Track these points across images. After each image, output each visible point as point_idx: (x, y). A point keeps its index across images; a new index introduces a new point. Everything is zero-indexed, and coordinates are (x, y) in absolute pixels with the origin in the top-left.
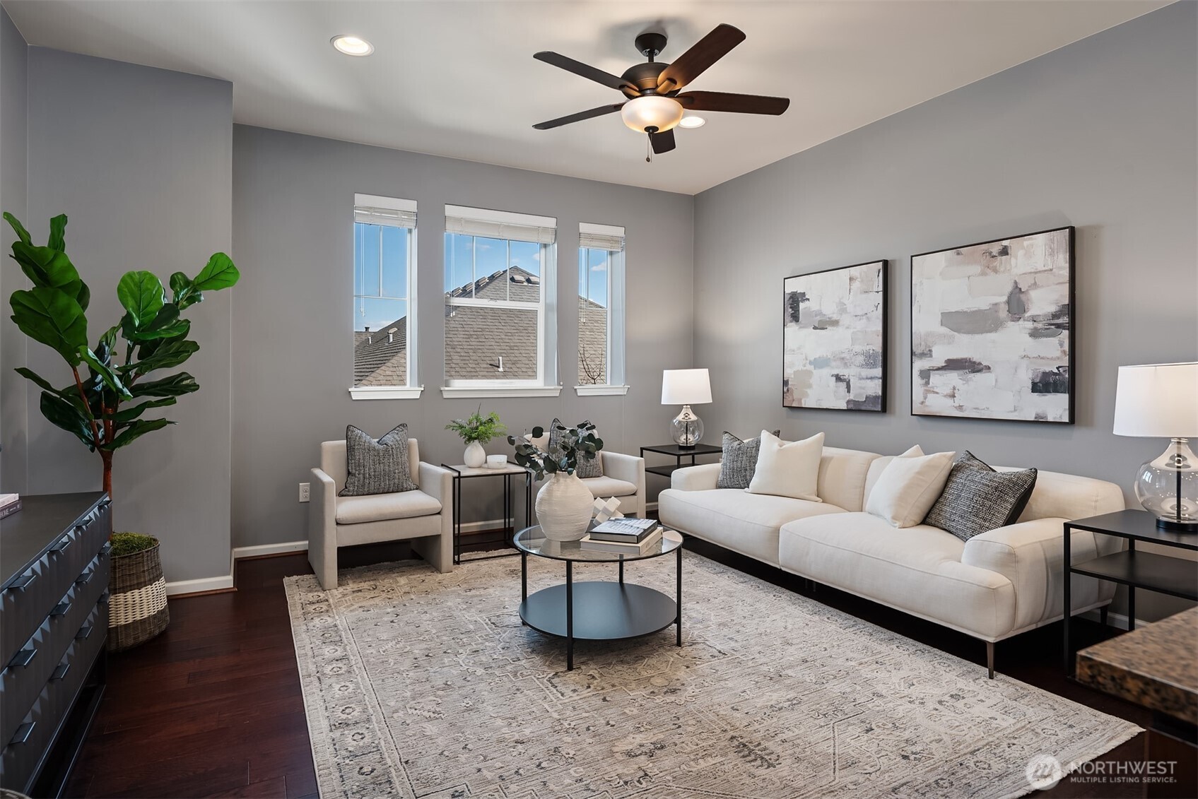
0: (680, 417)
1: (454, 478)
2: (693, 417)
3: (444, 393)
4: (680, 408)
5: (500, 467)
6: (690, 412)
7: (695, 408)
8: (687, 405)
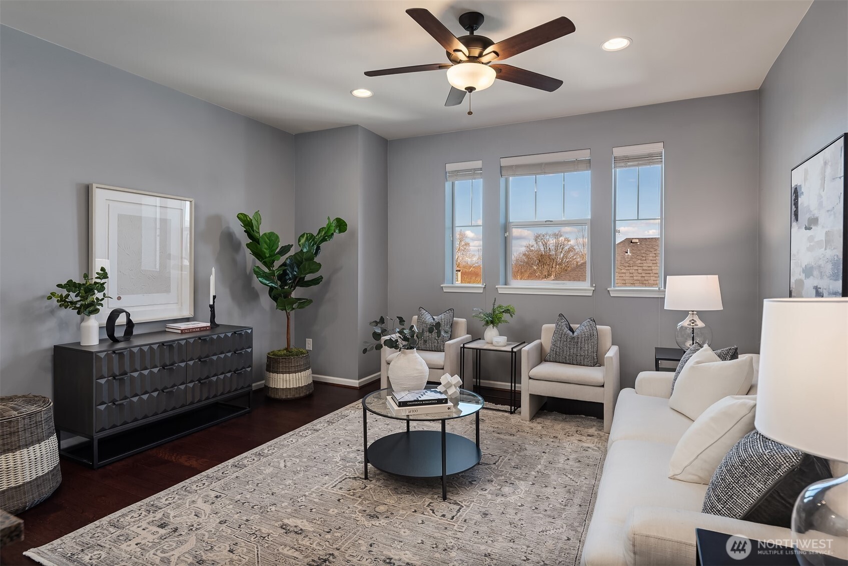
0: (686, 323)
1: (461, 348)
2: (700, 324)
3: (499, 289)
4: (685, 314)
5: (498, 345)
6: (696, 318)
7: (701, 314)
8: (693, 311)
